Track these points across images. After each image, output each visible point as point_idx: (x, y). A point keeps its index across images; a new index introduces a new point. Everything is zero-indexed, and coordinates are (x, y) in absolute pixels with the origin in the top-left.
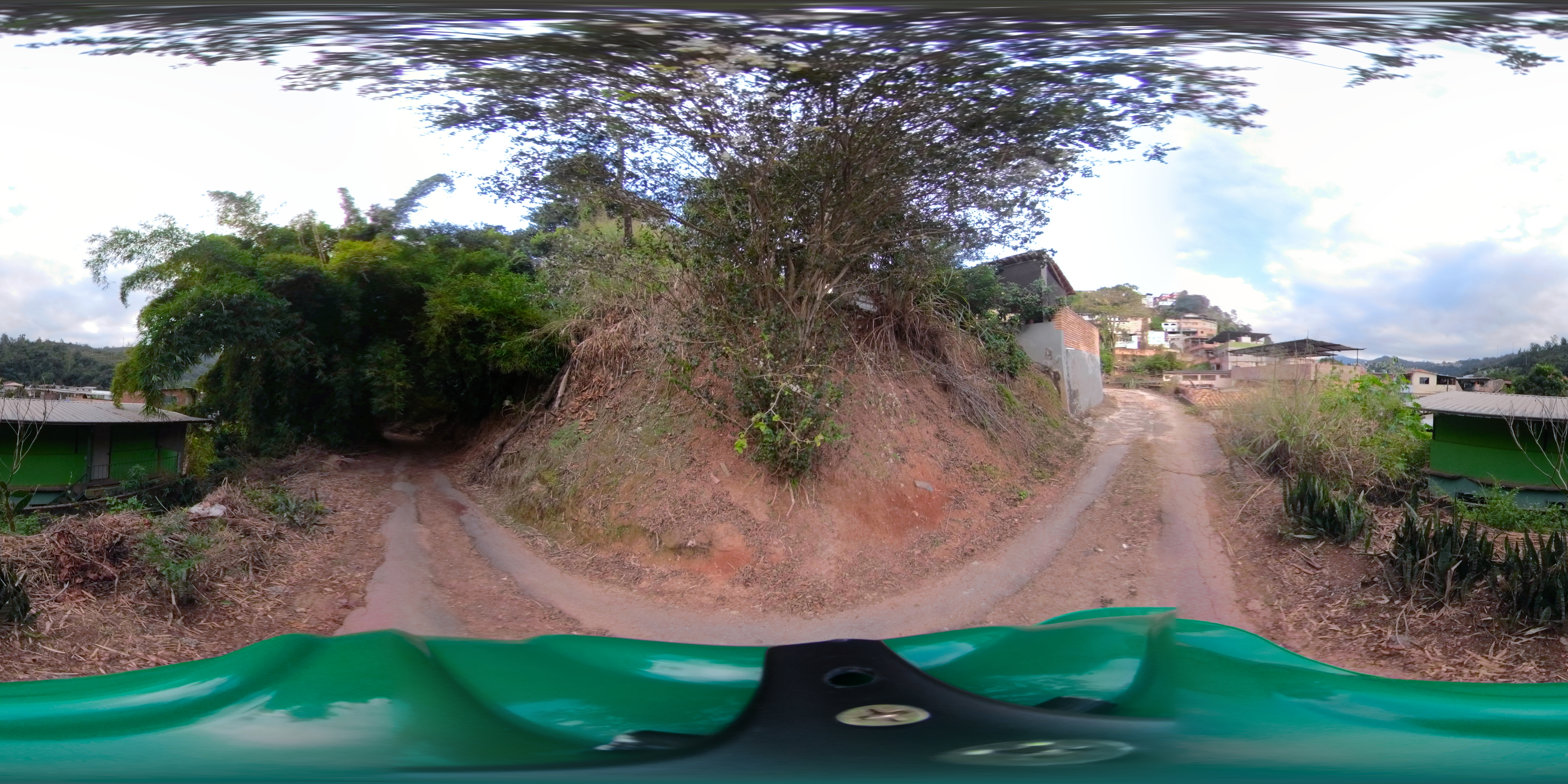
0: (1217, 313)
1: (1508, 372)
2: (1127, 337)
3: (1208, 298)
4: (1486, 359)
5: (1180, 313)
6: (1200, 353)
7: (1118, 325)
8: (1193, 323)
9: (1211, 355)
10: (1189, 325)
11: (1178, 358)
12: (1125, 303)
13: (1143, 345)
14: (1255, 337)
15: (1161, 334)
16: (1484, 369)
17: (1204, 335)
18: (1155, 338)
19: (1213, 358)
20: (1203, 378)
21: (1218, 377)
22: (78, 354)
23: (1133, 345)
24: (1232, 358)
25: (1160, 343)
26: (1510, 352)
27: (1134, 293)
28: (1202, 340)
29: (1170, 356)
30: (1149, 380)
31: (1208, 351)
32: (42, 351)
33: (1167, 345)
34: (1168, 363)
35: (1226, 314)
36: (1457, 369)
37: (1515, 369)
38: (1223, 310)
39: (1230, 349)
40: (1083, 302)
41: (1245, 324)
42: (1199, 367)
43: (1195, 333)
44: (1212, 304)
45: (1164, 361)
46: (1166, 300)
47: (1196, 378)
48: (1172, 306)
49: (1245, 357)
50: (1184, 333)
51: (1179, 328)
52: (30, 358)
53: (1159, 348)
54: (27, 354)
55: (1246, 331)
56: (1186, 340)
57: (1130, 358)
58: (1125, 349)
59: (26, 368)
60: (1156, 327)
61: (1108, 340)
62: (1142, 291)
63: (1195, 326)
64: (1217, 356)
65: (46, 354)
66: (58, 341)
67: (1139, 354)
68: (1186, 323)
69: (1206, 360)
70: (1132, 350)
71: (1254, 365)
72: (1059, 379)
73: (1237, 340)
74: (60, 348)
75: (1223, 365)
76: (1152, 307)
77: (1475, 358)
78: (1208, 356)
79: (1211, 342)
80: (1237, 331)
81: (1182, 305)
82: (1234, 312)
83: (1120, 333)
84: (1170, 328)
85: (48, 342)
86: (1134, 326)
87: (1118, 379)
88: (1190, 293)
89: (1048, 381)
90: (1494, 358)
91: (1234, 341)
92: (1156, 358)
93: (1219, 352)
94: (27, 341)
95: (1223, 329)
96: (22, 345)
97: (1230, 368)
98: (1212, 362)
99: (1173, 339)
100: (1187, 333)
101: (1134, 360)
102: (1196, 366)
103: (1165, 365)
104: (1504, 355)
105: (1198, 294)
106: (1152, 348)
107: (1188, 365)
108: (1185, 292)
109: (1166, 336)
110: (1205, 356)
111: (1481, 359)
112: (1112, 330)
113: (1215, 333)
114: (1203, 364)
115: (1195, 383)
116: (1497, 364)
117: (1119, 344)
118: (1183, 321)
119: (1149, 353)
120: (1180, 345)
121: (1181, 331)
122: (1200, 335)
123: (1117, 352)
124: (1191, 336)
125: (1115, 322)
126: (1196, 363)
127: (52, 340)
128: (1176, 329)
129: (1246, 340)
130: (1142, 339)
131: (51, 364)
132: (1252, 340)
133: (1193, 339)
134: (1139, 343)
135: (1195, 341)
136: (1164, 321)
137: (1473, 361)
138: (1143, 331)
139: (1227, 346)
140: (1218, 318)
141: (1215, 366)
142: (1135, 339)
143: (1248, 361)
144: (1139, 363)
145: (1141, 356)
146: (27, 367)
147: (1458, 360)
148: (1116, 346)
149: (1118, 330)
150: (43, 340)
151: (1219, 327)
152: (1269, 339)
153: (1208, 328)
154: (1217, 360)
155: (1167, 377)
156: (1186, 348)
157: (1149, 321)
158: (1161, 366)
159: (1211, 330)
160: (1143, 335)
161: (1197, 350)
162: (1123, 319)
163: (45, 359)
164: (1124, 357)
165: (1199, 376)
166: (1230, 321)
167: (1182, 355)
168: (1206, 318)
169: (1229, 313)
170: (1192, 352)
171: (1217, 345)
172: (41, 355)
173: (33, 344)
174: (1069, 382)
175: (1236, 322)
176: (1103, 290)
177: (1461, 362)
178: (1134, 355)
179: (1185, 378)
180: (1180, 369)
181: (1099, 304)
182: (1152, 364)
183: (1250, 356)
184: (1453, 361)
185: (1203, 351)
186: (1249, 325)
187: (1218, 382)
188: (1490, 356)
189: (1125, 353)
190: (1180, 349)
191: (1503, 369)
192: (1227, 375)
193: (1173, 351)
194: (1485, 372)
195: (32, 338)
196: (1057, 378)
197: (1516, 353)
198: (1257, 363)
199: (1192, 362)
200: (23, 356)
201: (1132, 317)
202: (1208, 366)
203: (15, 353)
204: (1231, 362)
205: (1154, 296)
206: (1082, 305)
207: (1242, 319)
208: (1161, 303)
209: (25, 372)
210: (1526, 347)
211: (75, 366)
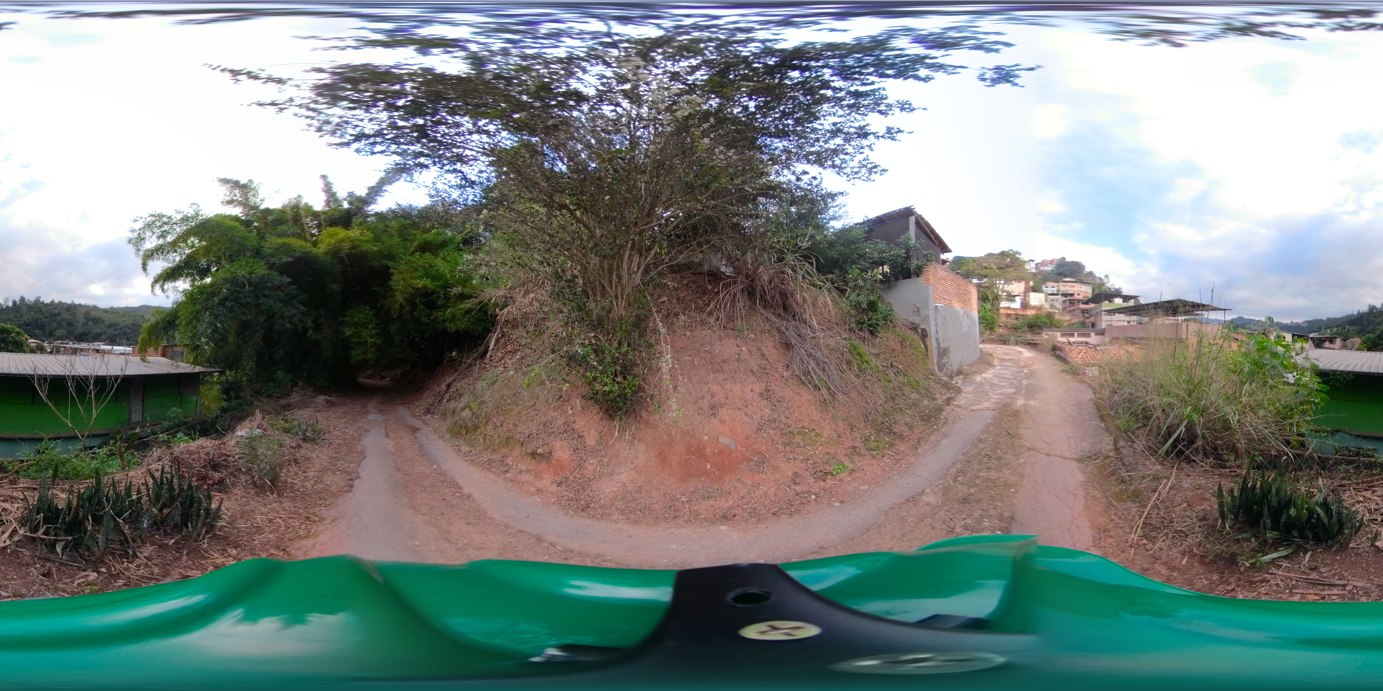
0: (1091, 278)
1: (1349, 330)
2: (1011, 297)
3: (1084, 264)
4: (1329, 319)
5: (1059, 277)
6: (1076, 313)
7: (1003, 287)
8: (1071, 287)
9: (1086, 315)
10: (1067, 288)
11: (1057, 317)
12: (1010, 267)
13: (1025, 305)
14: (1126, 298)
15: (1042, 296)
16: (1328, 328)
17: (1080, 297)
18: (1036, 299)
19: (1089, 317)
20: (1079, 335)
21: (1093, 334)
22: (87, 313)
23: (1017, 305)
24: (1105, 318)
25: (1040, 304)
26: (1350, 313)
27: (1018, 259)
28: (1079, 301)
29: (1050, 316)
30: (1029, 337)
31: (1084, 311)
32: (56, 311)
33: (1047, 306)
34: (1048, 321)
35: (1100, 279)
36: (1303, 328)
37: (1355, 328)
38: (1098, 275)
39: (1104, 309)
40: (971, 267)
41: (1117, 287)
42: (1076, 326)
43: (1072, 295)
44: (1088, 269)
45: (1044, 320)
46: (1046, 265)
47: (1072, 335)
48: (1052, 271)
49: (1118, 316)
50: (1062, 295)
51: (1058, 291)
52: (46, 318)
53: (1039, 308)
54: (43, 314)
55: (1117, 294)
56: (1064, 302)
57: (1013, 317)
58: (1009, 308)
59: (41, 327)
60: (1036, 290)
61: (993, 300)
62: (1024, 257)
63: (1072, 289)
64: (1091, 316)
65: (59, 314)
66: (69, 302)
67: (1021, 313)
68: (1064, 286)
69: (1082, 319)
70: (1015, 309)
71: (1126, 324)
72: (926, 336)
73: (1110, 301)
74: (71, 308)
75: (1098, 324)
76: (1034, 271)
77: (1319, 318)
78: (1084, 316)
79: (1086, 303)
80: (1109, 293)
81: (1061, 270)
82: (1107, 276)
83: (1005, 294)
84: (1050, 290)
85: (60, 303)
86: (1017, 288)
87: (1001, 335)
88: (1068, 260)
89: (917, 338)
90: (1336, 318)
91: (1107, 302)
92: (1037, 317)
93: (1094, 312)
94: (43, 303)
95: (1097, 292)
96: (38, 306)
97: (1104, 327)
98: (1087, 321)
99: (1052, 300)
100: (1065, 295)
101: (1017, 319)
102: (1073, 324)
103: (1045, 323)
104: (1344, 315)
105: (1075, 260)
106: (1033, 308)
107: (1066, 324)
108: (1064, 258)
109: (1046, 297)
110: (1081, 315)
111: (1324, 319)
112: (998, 291)
113: (1090, 296)
114: (1079, 323)
115: (1072, 340)
116: (1338, 323)
117: (1004, 304)
118: (1061, 284)
119: (1030, 313)
120: (1059, 305)
121: (1060, 293)
122: (1076, 297)
123: (1002, 311)
124: (1069, 298)
125: (1000, 284)
126: (1073, 322)
127: (64, 301)
128: (1055, 290)
129: (1118, 301)
130: (1025, 299)
131: (64, 323)
132: (1124, 302)
133: (1071, 300)
134: (1022, 303)
135: (1072, 302)
136: (1044, 284)
137: (1318, 320)
138: (1025, 293)
139: (1101, 307)
140: (1092, 282)
141: (1090, 325)
142: (1018, 299)
143: (1121, 320)
144: (1021, 321)
145: (1023, 315)
146: (43, 325)
147: (1304, 320)
148: (1001, 306)
149: (1003, 291)
150: (56, 301)
151: (1093, 290)
152: (1138, 300)
153: (1084, 291)
154: (1092, 319)
155: (1047, 334)
156: (1064, 309)
157: (1031, 284)
158: (1042, 325)
159: (1086, 293)
160: (1025, 296)
161: (1074, 310)
162: (1008, 281)
163: (59, 318)
164: (1008, 315)
165: (1076, 334)
166: (1104, 284)
167: (1061, 314)
168: (1082, 282)
169: (1103, 277)
170: (1069, 312)
171: (1092, 306)
172: (55, 315)
173: (47, 305)
174: (937, 340)
175: (1108, 285)
176: (990, 255)
177: (1306, 321)
178: (1017, 314)
179: (1063, 335)
180: (1059, 327)
181: (986, 268)
182: (1033, 322)
183: (1122, 315)
184: (1300, 320)
185: (1080, 311)
186: (1120, 288)
187: (1093, 339)
188: (1332, 317)
189: (1009, 312)
190: (1059, 309)
191: (1344, 328)
192: (1102, 333)
193: (1052, 311)
194: (1328, 331)
195: (47, 300)
196: (924, 335)
197: (1356, 313)
198: (1129, 322)
199: (1069, 321)
200: (39, 316)
201: (1015, 280)
202: (1083, 324)
203: (32, 313)
204: (1105, 321)
205: (1036, 262)
206: (971, 268)
207: (1114, 283)
208: (1042, 268)
209: (41, 329)
210: (1364, 309)
211: (85, 324)
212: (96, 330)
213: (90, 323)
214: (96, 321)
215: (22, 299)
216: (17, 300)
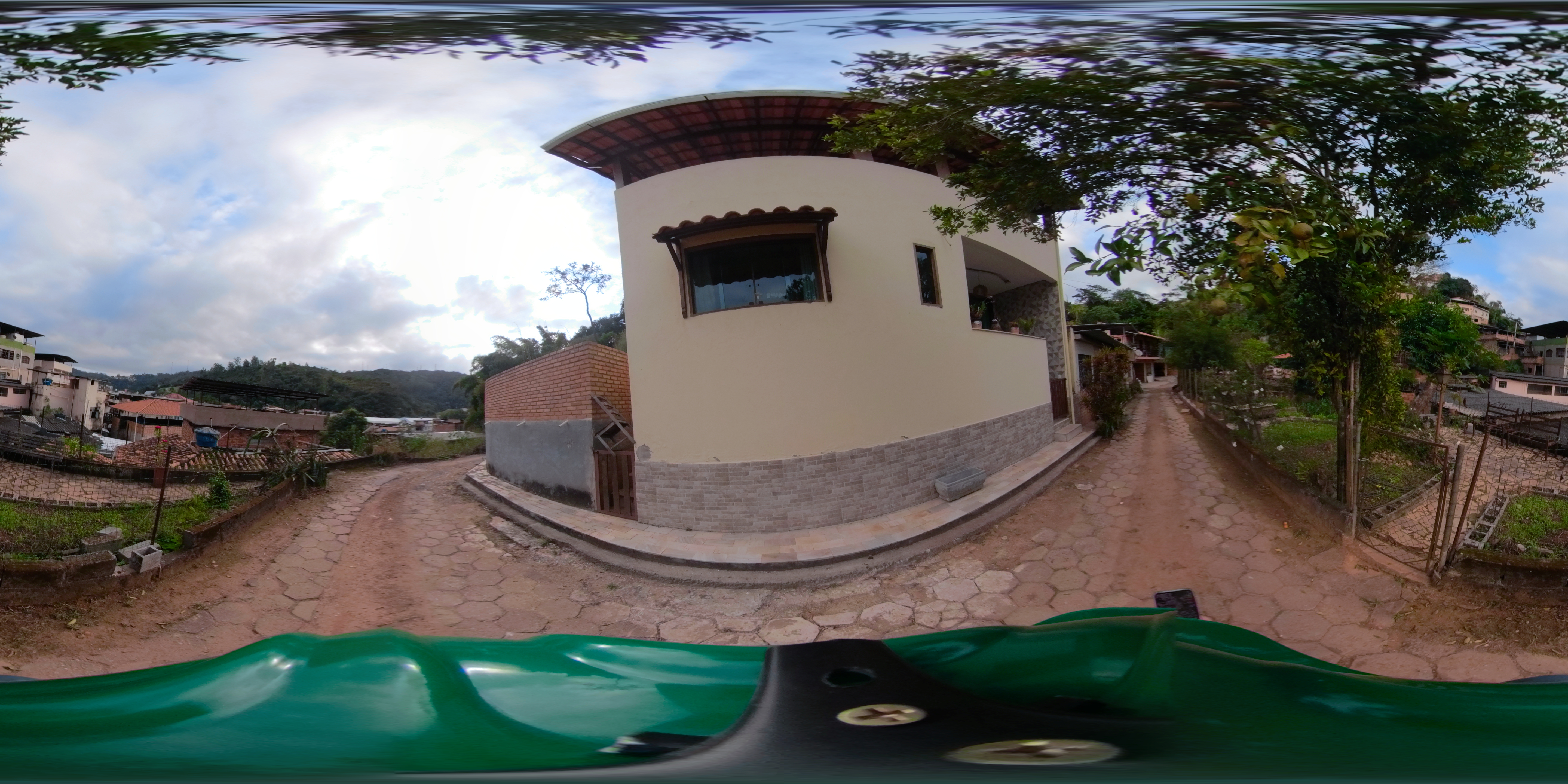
22: (330, 380)
32: (296, 377)
52: (286, 383)
59: (283, 393)
65: (300, 380)
96: (271, 368)
163: (300, 385)
172: (296, 381)
203: (271, 378)
211: (331, 392)
212: (343, 399)
213: (335, 391)
214: (340, 388)
215: (255, 360)
216: (250, 360)
